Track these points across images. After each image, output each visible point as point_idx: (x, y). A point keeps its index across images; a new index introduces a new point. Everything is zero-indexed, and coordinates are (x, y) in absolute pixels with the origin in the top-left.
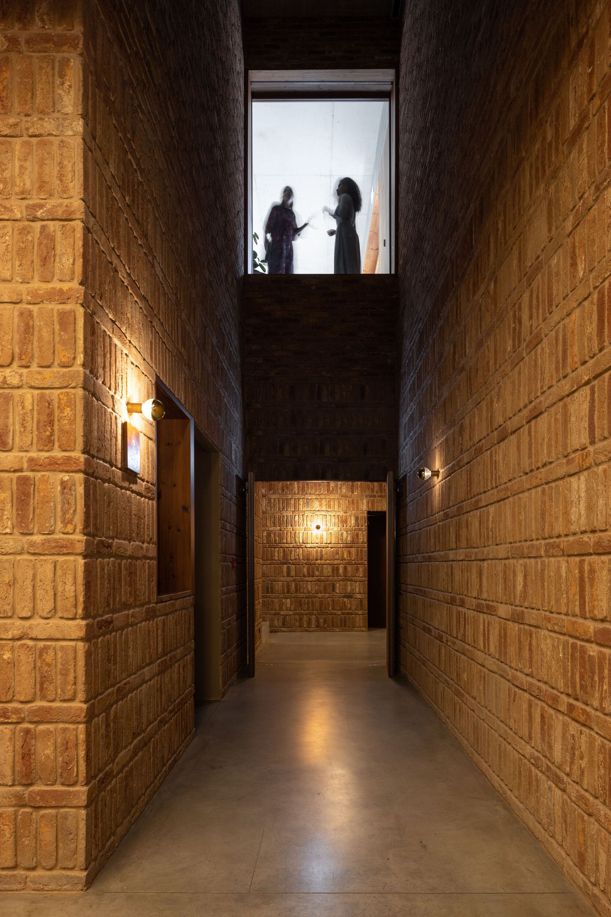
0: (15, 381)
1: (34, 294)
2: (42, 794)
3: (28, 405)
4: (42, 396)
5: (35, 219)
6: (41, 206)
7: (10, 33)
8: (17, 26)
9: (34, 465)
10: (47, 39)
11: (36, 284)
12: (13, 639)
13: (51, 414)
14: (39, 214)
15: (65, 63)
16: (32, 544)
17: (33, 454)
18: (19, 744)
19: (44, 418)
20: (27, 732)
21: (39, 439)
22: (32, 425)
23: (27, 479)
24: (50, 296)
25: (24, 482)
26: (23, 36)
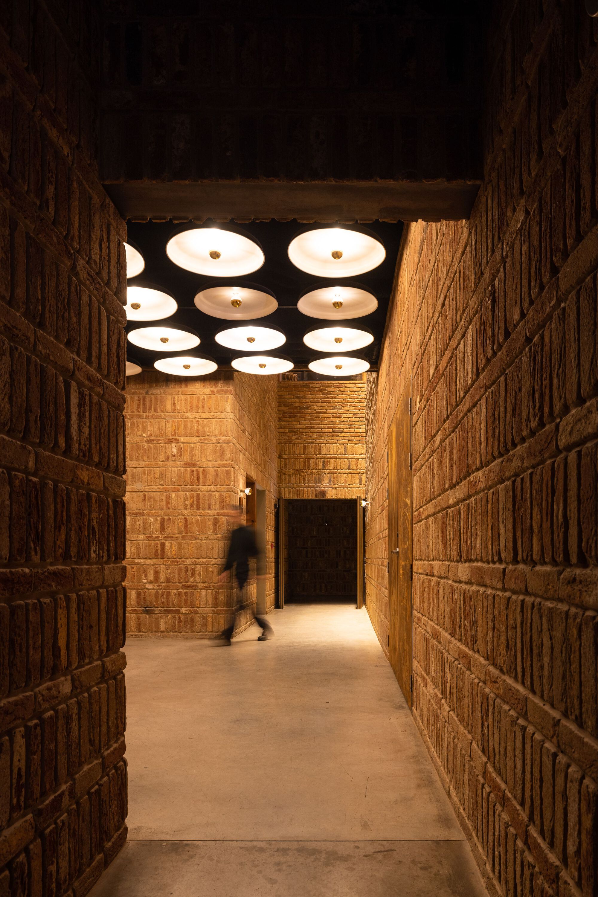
0: (213, 490)
1: (219, 464)
2: (220, 610)
3: (217, 497)
4: (221, 494)
5: (219, 443)
6: (221, 439)
7: (212, 389)
8: (214, 387)
9: (219, 514)
10: (223, 391)
11: (219, 462)
12: (212, 565)
13: (223, 500)
14: (220, 441)
15: (228, 397)
16: (218, 537)
17: (218, 511)
18: (214, 595)
19: (222, 500)
20: (216, 592)
21: (220, 507)
22: (218, 503)
23: (216, 518)
24: (223, 466)
25: (215, 519)
26: (215, 390)
